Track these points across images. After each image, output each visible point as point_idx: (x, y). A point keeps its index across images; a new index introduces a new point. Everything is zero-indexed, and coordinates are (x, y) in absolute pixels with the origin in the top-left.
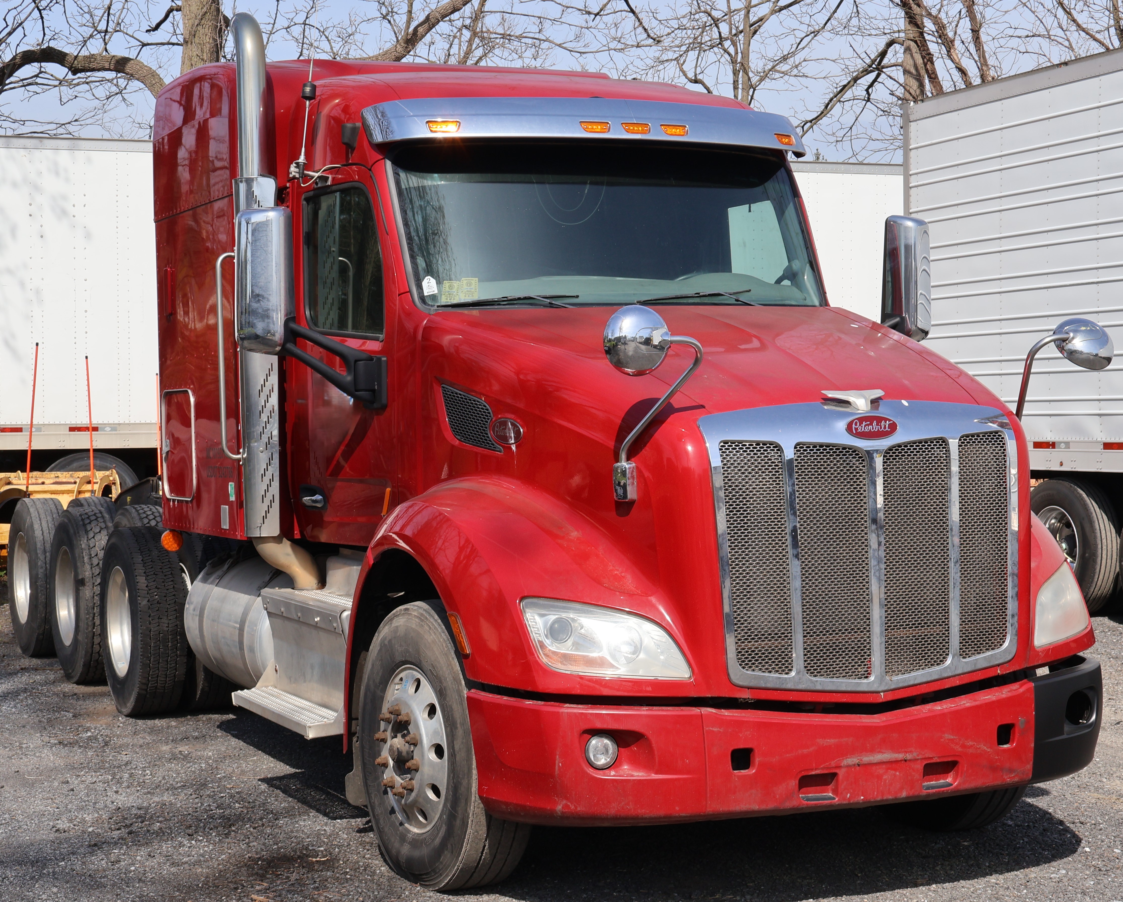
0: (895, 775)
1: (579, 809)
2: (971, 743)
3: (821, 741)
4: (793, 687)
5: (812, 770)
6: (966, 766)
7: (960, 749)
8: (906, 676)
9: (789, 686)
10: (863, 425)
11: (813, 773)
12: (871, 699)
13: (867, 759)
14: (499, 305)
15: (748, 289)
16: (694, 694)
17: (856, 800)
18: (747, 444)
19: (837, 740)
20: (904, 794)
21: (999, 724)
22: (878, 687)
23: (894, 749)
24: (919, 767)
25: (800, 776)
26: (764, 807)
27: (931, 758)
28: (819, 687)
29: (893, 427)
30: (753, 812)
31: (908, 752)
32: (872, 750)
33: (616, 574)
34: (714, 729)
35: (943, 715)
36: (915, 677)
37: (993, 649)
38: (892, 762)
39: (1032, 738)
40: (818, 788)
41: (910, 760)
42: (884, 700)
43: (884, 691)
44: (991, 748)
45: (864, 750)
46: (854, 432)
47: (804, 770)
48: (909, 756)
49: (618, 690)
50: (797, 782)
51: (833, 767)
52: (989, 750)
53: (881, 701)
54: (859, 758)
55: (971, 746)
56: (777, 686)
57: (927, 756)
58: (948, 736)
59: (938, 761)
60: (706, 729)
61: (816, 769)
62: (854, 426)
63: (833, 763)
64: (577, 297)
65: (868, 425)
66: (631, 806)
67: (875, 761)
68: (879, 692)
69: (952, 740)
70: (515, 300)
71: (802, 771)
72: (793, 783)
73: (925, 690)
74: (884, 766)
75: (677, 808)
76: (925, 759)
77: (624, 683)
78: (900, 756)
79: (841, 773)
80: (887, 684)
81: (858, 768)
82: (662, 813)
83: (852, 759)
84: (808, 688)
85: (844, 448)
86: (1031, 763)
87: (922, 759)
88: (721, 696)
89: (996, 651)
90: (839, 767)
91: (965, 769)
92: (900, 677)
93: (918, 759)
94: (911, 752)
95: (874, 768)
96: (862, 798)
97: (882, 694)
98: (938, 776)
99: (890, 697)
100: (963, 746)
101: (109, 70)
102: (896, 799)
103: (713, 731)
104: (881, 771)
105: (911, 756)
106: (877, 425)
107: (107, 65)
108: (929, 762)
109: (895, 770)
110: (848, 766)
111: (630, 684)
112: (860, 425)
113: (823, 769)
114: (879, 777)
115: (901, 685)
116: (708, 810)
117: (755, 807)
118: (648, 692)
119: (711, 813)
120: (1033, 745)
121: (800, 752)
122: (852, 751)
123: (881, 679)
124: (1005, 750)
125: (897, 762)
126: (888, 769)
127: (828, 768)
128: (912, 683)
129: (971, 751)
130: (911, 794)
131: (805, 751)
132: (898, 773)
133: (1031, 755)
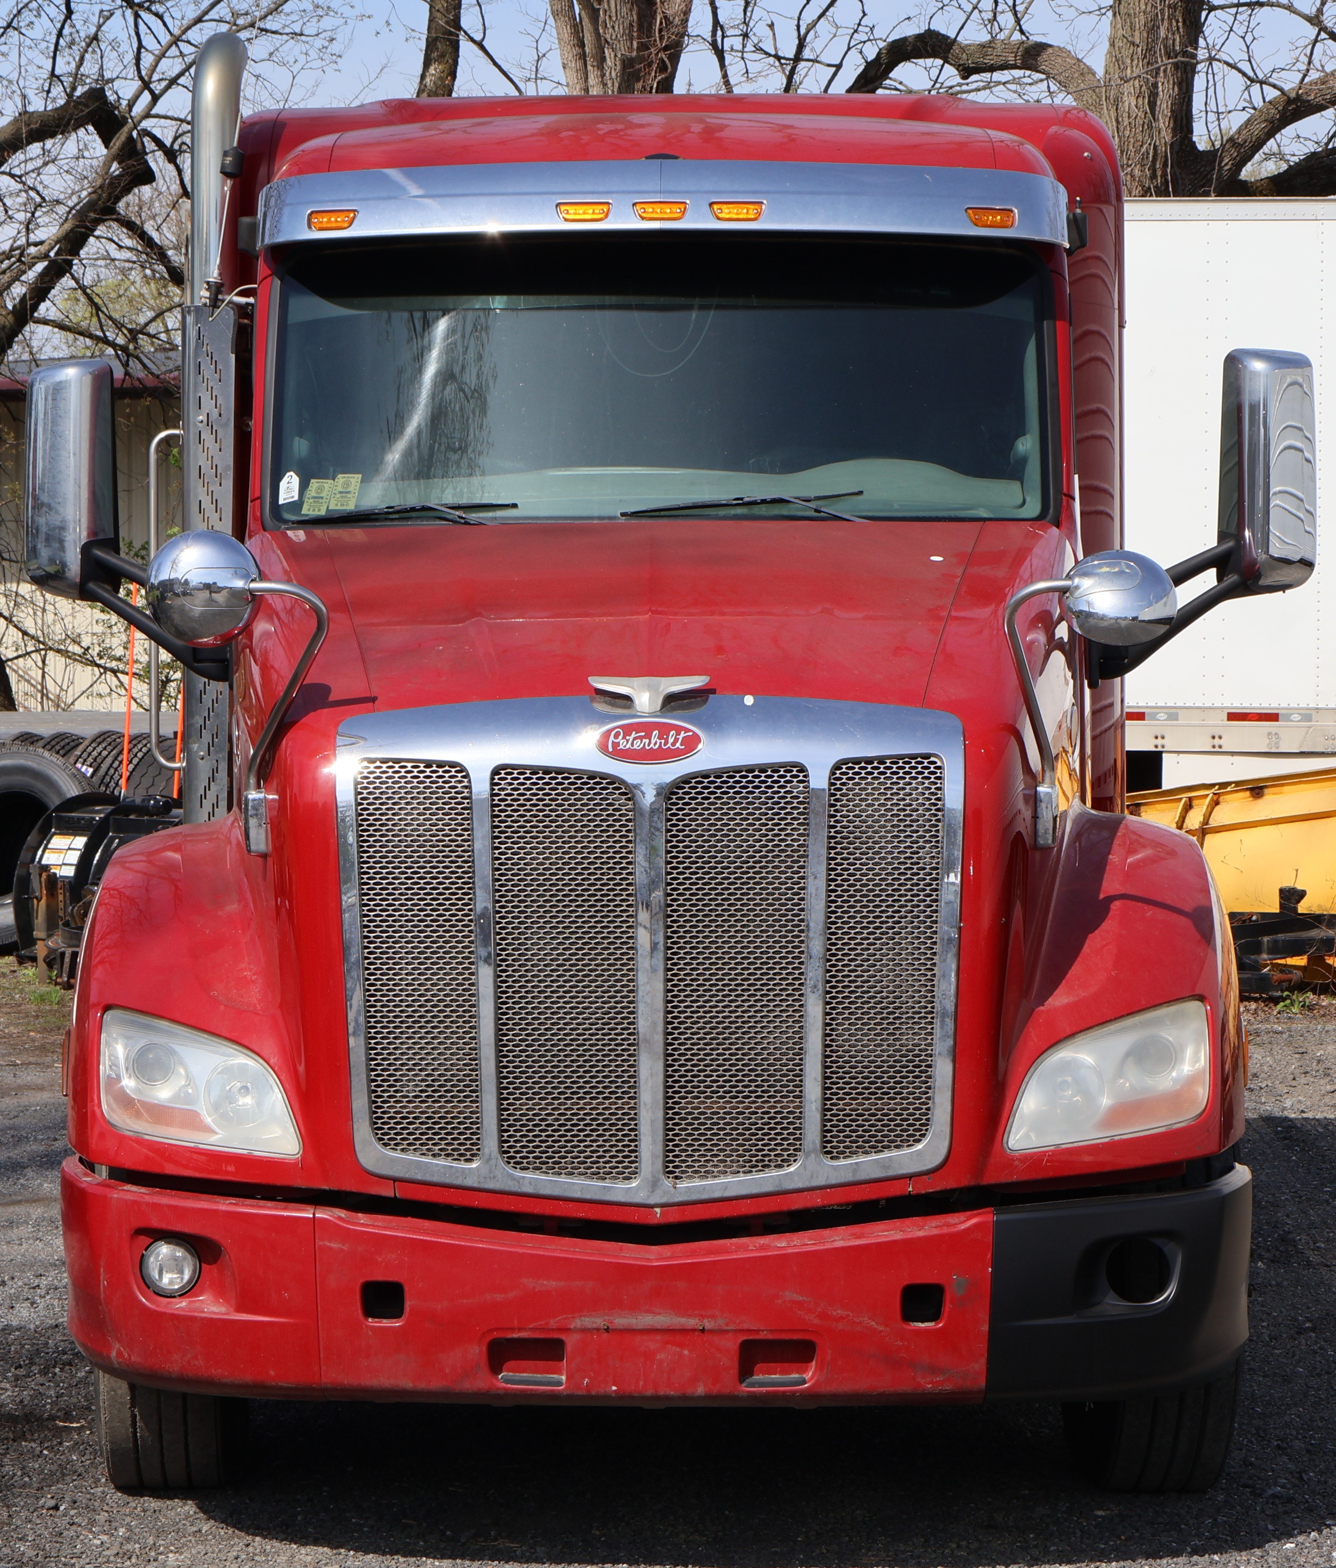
0: (681, 1355)
1: (133, 1359)
2: (840, 1312)
3: (529, 1282)
4: (476, 1185)
5: (512, 1330)
6: (829, 1352)
7: (816, 1321)
8: (710, 1182)
9: (470, 1182)
10: (631, 738)
11: (515, 1336)
12: (635, 1218)
13: (622, 1321)
14: (386, 519)
15: (856, 490)
16: (300, 1183)
17: (602, 1391)
18: (409, 765)
19: (562, 1283)
20: (700, 1390)
21: (905, 1283)
22: (649, 1197)
23: (677, 1308)
24: (731, 1344)
25: (488, 1339)
26: (422, 1386)
27: (757, 1331)
28: (528, 1189)
29: (691, 744)
30: (404, 1392)
31: (708, 1317)
32: (634, 1307)
33: (245, 977)
34: (333, 1245)
35: (784, 1259)
36: (726, 1186)
37: (897, 1147)
38: (673, 1330)
39: (984, 1316)
40: (541, 1363)
41: (711, 1331)
42: (662, 1221)
43: (662, 1206)
44: (886, 1325)
45: (617, 1304)
46: (610, 749)
47: (497, 1329)
48: (708, 1324)
49: (186, 1167)
50: (484, 1348)
51: (553, 1330)
52: (881, 1328)
53: (656, 1221)
54: (607, 1318)
55: (842, 1318)
56: (447, 1180)
57: (746, 1326)
58: (791, 1295)
59: (770, 1337)
60: (319, 1243)
61: (520, 1330)
62: (612, 738)
63: (553, 1323)
64: (515, 506)
65: (641, 738)
66: (200, 1362)
67: (640, 1327)
68: (652, 1207)
69: (800, 1304)
70: (406, 511)
71: (492, 1330)
72: (477, 1351)
73: (746, 1209)
74: (658, 1337)
75: (272, 1373)
76: (742, 1331)
77: (195, 1156)
78: (691, 1322)
79: (571, 1341)
80: (665, 1193)
81: (605, 1336)
82: (248, 1378)
83: (593, 1319)
84: (507, 1189)
85: (591, 777)
86: (983, 1361)
87: (737, 1331)
88: (343, 1189)
89: (906, 1151)
90: (566, 1330)
91: (829, 1358)
92: (697, 1183)
93: (727, 1331)
94: (713, 1317)
95: (638, 1338)
96: (614, 1388)
97: (658, 1210)
98: (786, 1365)
99: (674, 1217)
100: (823, 1316)
101: (1014, 67)
102: (684, 1397)
103: (330, 1248)
104: (653, 1346)
105: (713, 1323)
106: (660, 738)
107: (1011, 59)
108: (751, 1338)
109: (682, 1345)
110: (584, 1330)
111: (203, 1158)
112: (624, 738)
113: (534, 1329)
114: (649, 1356)
115: (695, 1197)
116: (324, 1380)
117: (407, 1384)
118: (230, 1173)
119: (329, 1386)
120: (985, 1328)
121: (489, 1297)
122: (594, 1305)
123: (654, 1184)
124: (919, 1332)
125: (684, 1331)
126: (668, 1343)
127: (542, 1330)
128: (717, 1194)
129: (841, 1326)
130: (715, 1390)
131: (499, 1297)
132: (686, 1352)
133: (982, 1346)
